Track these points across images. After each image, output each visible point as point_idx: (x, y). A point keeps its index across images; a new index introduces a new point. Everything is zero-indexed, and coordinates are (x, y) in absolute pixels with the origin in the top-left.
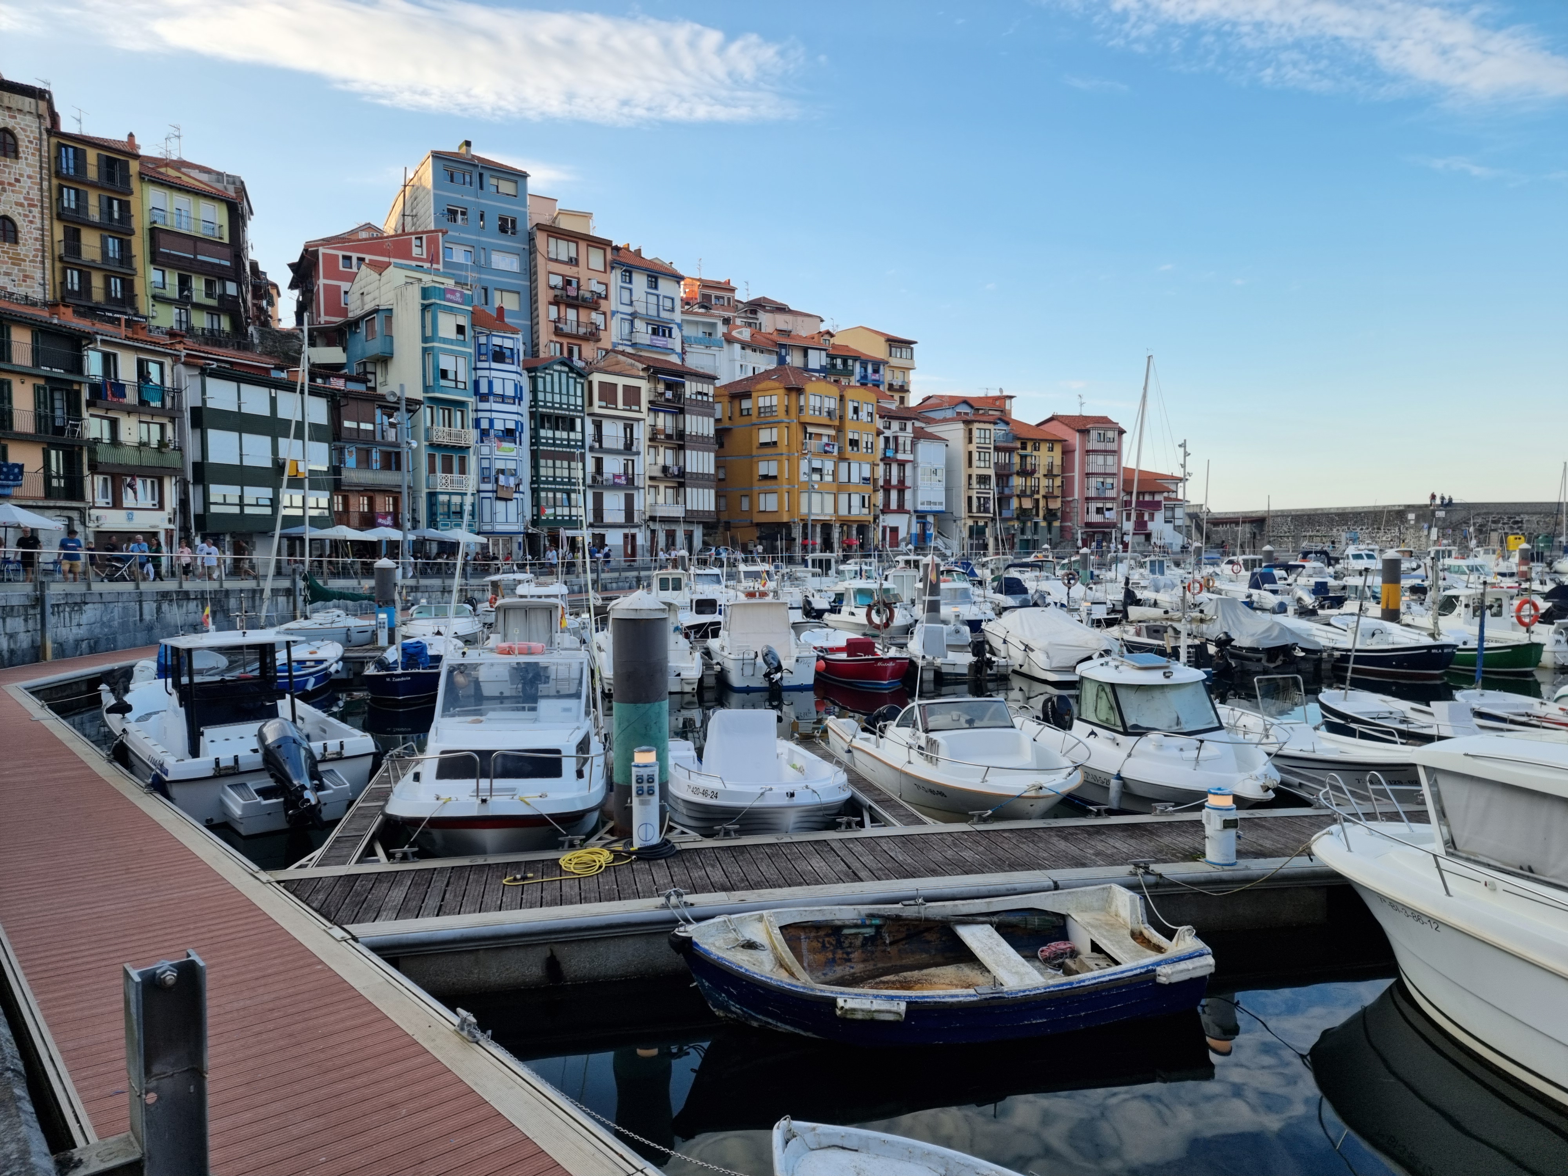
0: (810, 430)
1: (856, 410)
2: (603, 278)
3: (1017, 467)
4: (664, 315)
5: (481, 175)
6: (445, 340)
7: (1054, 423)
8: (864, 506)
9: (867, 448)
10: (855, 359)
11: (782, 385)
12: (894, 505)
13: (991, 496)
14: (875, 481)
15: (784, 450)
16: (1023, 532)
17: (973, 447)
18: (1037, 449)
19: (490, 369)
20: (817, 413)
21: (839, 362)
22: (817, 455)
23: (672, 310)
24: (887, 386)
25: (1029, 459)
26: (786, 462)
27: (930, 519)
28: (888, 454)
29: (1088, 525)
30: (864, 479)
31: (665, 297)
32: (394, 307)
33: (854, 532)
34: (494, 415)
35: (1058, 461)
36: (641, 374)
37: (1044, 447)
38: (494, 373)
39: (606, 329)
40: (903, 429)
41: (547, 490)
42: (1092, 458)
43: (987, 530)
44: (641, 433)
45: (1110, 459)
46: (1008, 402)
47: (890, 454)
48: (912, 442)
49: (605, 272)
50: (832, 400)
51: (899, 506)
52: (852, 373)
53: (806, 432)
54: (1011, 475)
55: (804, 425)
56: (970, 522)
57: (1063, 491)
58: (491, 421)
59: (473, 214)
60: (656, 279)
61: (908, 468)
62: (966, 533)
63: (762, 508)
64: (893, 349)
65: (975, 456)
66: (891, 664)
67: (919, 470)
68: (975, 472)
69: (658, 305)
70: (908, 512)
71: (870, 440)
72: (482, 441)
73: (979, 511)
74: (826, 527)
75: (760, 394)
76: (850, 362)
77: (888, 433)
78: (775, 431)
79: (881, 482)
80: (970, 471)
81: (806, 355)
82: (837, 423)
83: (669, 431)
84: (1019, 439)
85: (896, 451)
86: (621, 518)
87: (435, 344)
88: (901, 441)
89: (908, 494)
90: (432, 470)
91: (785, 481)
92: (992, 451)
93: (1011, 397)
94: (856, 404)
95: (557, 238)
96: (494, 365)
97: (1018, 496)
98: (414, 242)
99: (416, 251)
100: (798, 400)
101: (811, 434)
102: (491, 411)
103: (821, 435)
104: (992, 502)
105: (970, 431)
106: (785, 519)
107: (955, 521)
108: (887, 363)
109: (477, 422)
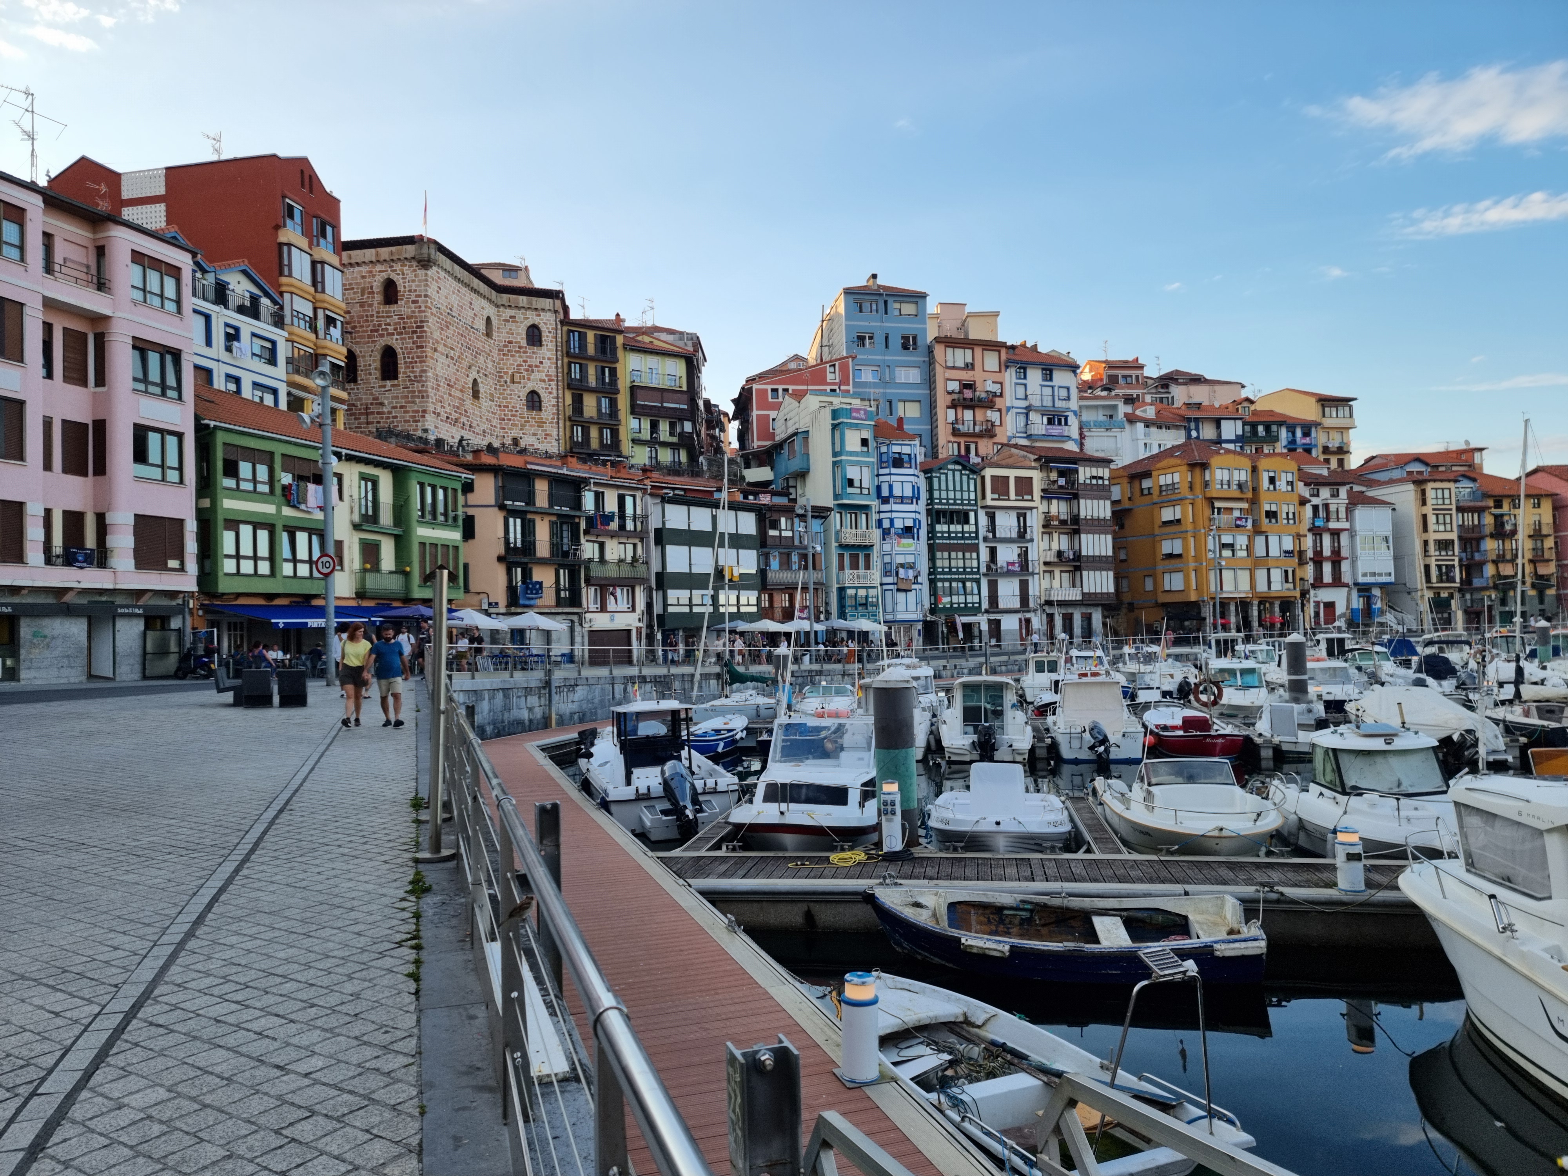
0: (1217, 504)
1: (1272, 480)
2: (998, 377)
3: (1488, 530)
4: (1059, 404)
5: (886, 302)
6: (851, 454)
7: (1540, 475)
8: (1287, 581)
9: (1288, 519)
10: (1280, 424)
11: (1185, 462)
12: (1327, 578)
13: (1456, 563)
14: (1301, 553)
15: (1190, 527)
17: (1428, 510)
18: (1516, 506)
19: (890, 474)
20: (1225, 487)
21: (1261, 428)
22: (1229, 530)
23: (1068, 398)
24: (1321, 450)
25: (1506, 518)
26: (1192, 540)
27: (1376, 592)
28: (1317, 524)
30: (1286, 552)
31: (1060, 387)
32: (810, 429)
33: (1277, 609)
34: (894, 515)
35: (1547, 519)
36: (1033, 464)
37: (1527, 505)
38: (894, 478)
39: (1001, 425)
40: (1335, 495)
41: (943, 580)
43: (1453, 602)
44: (1034, 521)
46: (1477, 455)
47: (1319, 523)
48: (1347, 508)
49: (1000, 371)
50: (1243, 473)
51: (1334, 579)
52: (1276, 439)
53: (1213, 508)
54: (1483, 538)
55: (1211, 501)
56: (1429, 594)
57: (1557, 553)
58: (892, 521)
59: (879, 338)
60: (1051, 371)
61: (1344, 537)
62: (1425, 607)
63: (1167, 588)
64: (1327, 410)
65: (1432, 519)
67: (1358, 539)
68: (1432, 537)
69: (1053, 396)
70: (1346, 585)
71: (1292, 510)
72: (884, 539)
73: (1440, 580)
74: (1244, 605)
75: (1160, 472)
76: (1274, 428)
77: (1315, 501)
78: (1178, 508)
79: (1310, 554)
80: (1425, 536)
81: (1218, 426)
82: (1250, 495)
83: (1063, 517)
84: (1490, 496)
85: (1328, 519)
86: (1016, 604)
87: (843, 458)
88: (1333, 508)
89: (1345, 566)
90: (841, 567)
91: (1191, 559)
92: (1454, 512)
93: (1481, 450)
94: (1272, 474)
95: (954, 347)
96: (894, 471)
97: (1493, 561)
98: (829, 369)
99: (830, 377)
100: (1203, 475)
101: (1219, 509)
102: (891, 511)
103: (1232, 509)
104: (1457, 570)
105: (1423, 492)
106: (1193, 598)
107: (1409, 593)
108: (1320, 424)
109: (880, 523)
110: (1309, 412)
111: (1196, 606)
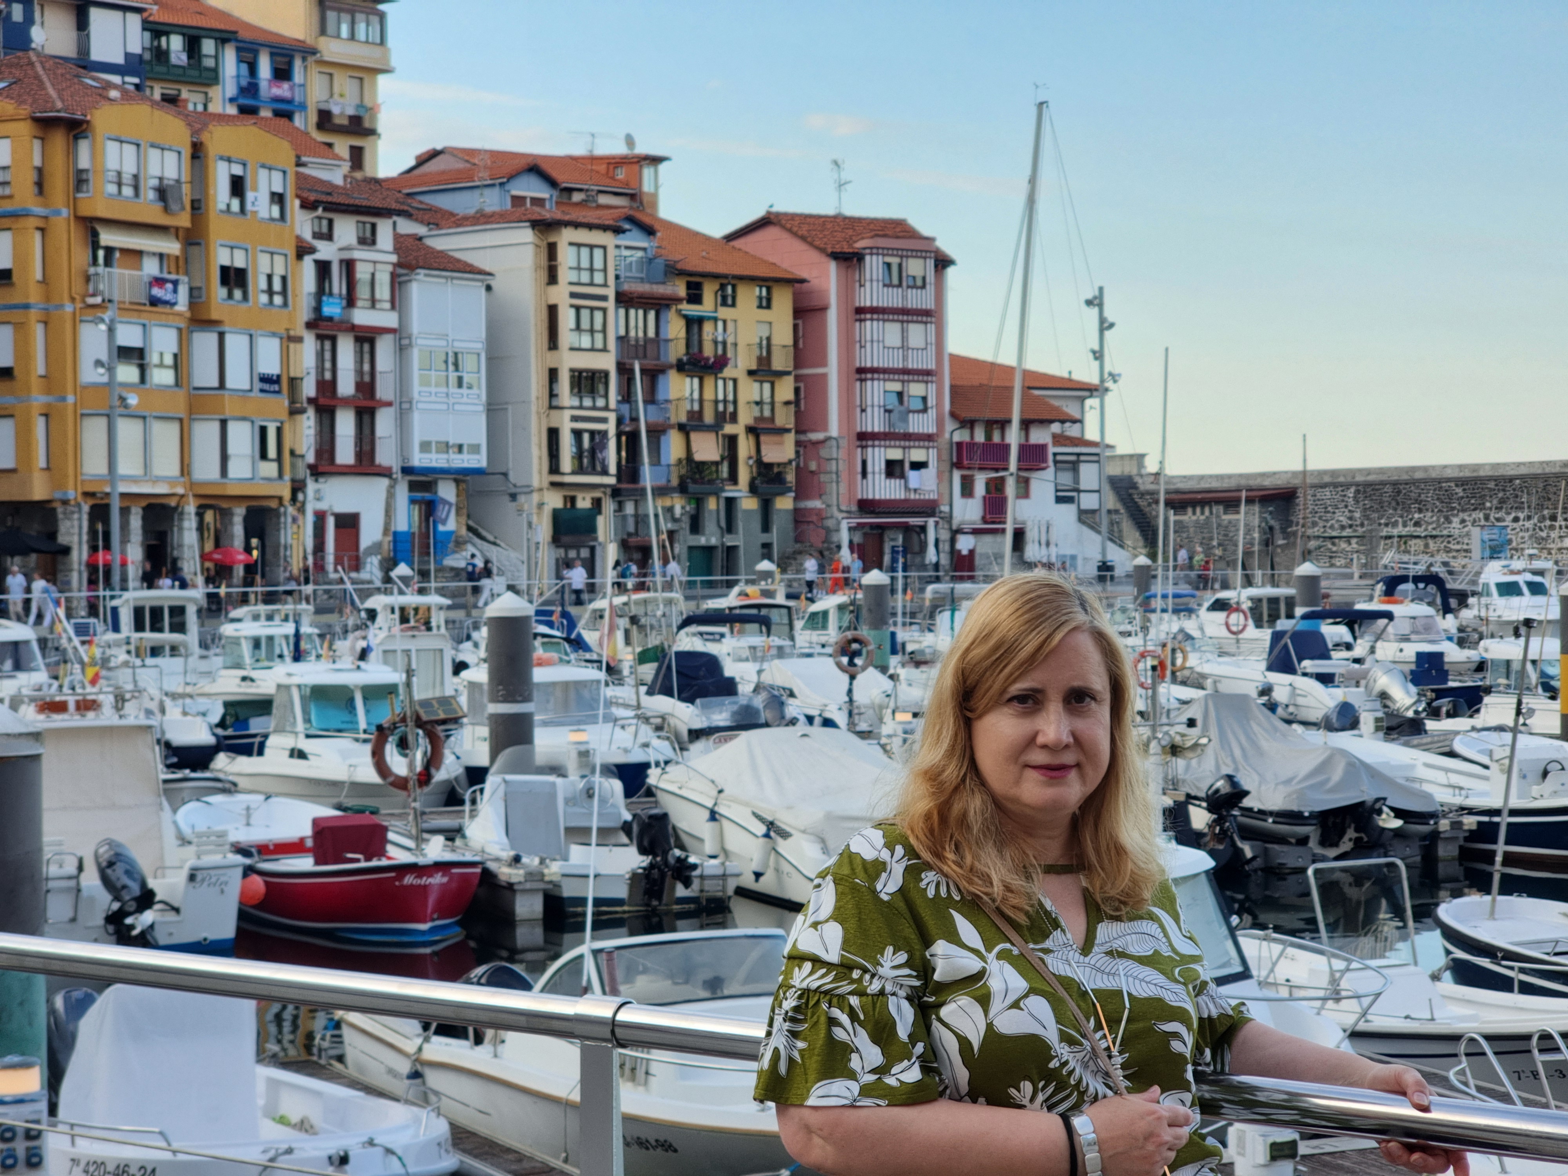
0: (107, 238)
1: (238, 186)
3: (676, 351)
7: (771, 232)
8: (264, 456)
9: (270, 292)
10: (223, 38)
11: (25, 110)
12: (345, 454)
13: (611, 428)
14: (294, 383)
15: (34, 296)
16: (696, 526)
17: (560, 294)
18: (727, 301)
20: (128, 191)
21: (176, 43)
22: (131, 309)
24: (313, 118)
25: (708, 327)
26: (39, 331)
27: (447, 491)
28: (327, 310)
29: (866, 506)
30: (265, 379)
33: (238, 530)
35: (783, 335)
37: (748, 296)
40: (368, 240)
42: (871, 328)
43: (600, 521)
45: (917, 334)
46: (647, 172)
47: (332, 308)
48: (394, 276)
50: (171, 158)
51: (359, 455)
52: (212, 77)
53: (95, 245)
54: (662, 370)
55: (90, 226)
56: (555, 501)
57: (798, 414)
61: (384, 348)
62: (544, 530)
64: (331, 15)
65: (567, 319)
66: (438, 879)
67: (416, 355)
68: (567, 361)
70: (385, 473)
71: (279, 270)
73: (579, 470)
74: (160, 514)
76: (208, 46)
77: (325, 251)
78: (7, 238)
79: (309, 389)
80: (552, 358)
81: (82, 23)
82: (184, 220)
84: (681, 273)
85: (351, 301)
88: (362, 272)
89: (385, 422)
91: (35, 384)
92: (611, 304)
93: (655, 160)
94: (237, 170)
97: (682, 427)
100: (72, 153)
101: (109, 251)
103: (139, 254)
104: (612, 444)
105: (552, 250)
106: (39, 492)
107: (513, 497)
108: (313, 52)
110: (290, 16)
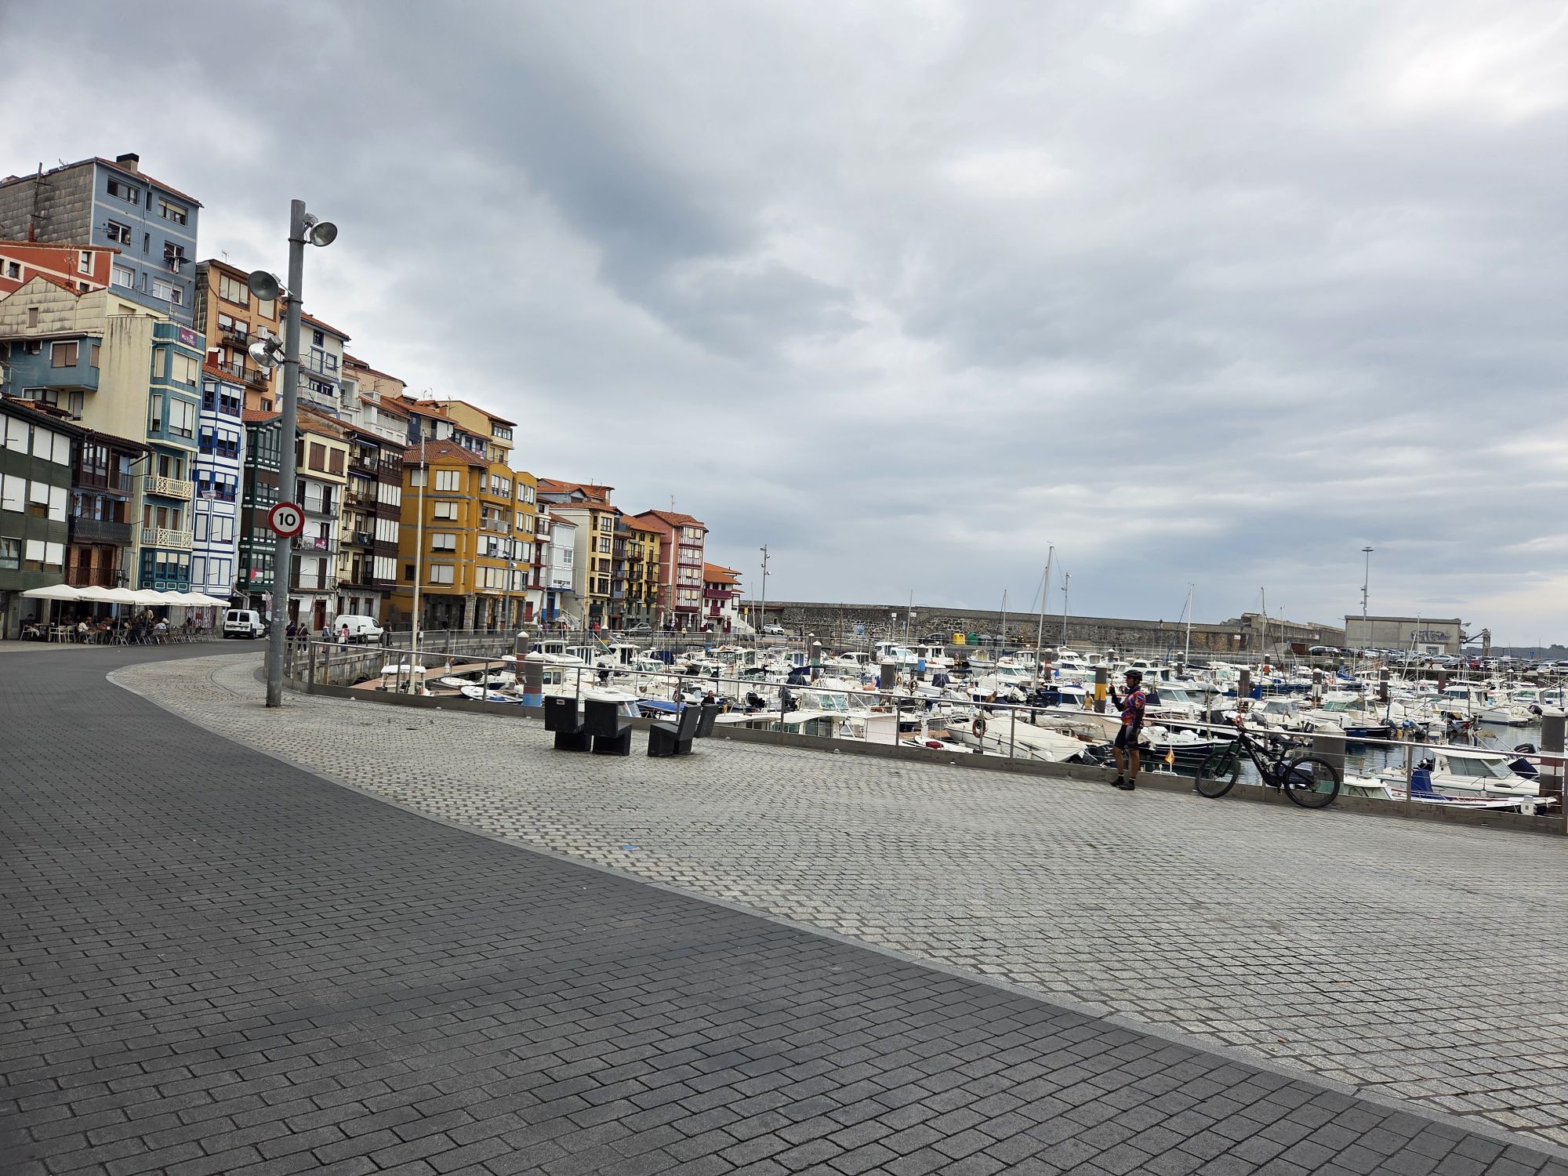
0: (485, 507)
1: (523, 493)
2: (272, 326)
3: (628, 554)
4: (326, 371)
5: (149, 194)
6: (177, 384)
7: (651, 517)
9: (528, 528)
10: (463, 434)
11: (466, 463)
12: (531, 582)
13: (609, 578)
15: (464, 526)
16: (629, 613)
17: (598, 533)
18: (642, 539)
19: (216, 419)
20: (495, 493)
22: (494, 532)
23: (335, 369)
25: (637, 547)
26: (464, 537)
27: (558, 596)
29: (678, 608)
31: (328, 355)
32: (106, 337)
34: (217, 468)
35: (657, 551)
36: (342, 437)
37: (648, 538)
38: (220, 424)
39: (271, 380)
41: (258, 552)
42: (685, 551)
43: (604, 609)
44: (338, 497)
45: (697, 552)
48: (550, 524)
49: (274, 320)
50: (507, 482)
51: (535, 583)
53: (483, 510)
54: (623, 560)
55: (483, 503)
56: (591, 601)
57: (660, 577)
58: (213, 474)
59: (136, 236)
60: (322, 335)
61: (544, 547)
62: (587, 611)
63: (434, 579)
64: (495, 429)
65: (598, 542)
67: (554, 551)
68: (599, 556)
69: (322, 362)
70: (542, 589)
72: (200, 495)
73: (599, 592)
75: (439, 467)
76: (458, 436)
78: (454, 507)
80: (593, 555)
82: (509, 503)
83: (360, 497)
84: (631, 529)
86: (314, 585)
87: (168, 387)
88: (540, 522)
89: (543, 572)
90: (147, 524)
91: (462, 555)
92: (611, 538)
93: (608, 489)
94: (523, 488)
95: (230, 278)
96: (221, 416)
97: (627, 580)
98: (82, 257)
99: (81, 268)
100: (480, 479)
102: (214, 464)
103: (493, 512)
104: (609, 584)
105: (595, 519)
106: (461, 592)
107: (577, 599)
108: (491, 441)
109: (195, 475)
110: (483, 429)
111: (461, 601)
